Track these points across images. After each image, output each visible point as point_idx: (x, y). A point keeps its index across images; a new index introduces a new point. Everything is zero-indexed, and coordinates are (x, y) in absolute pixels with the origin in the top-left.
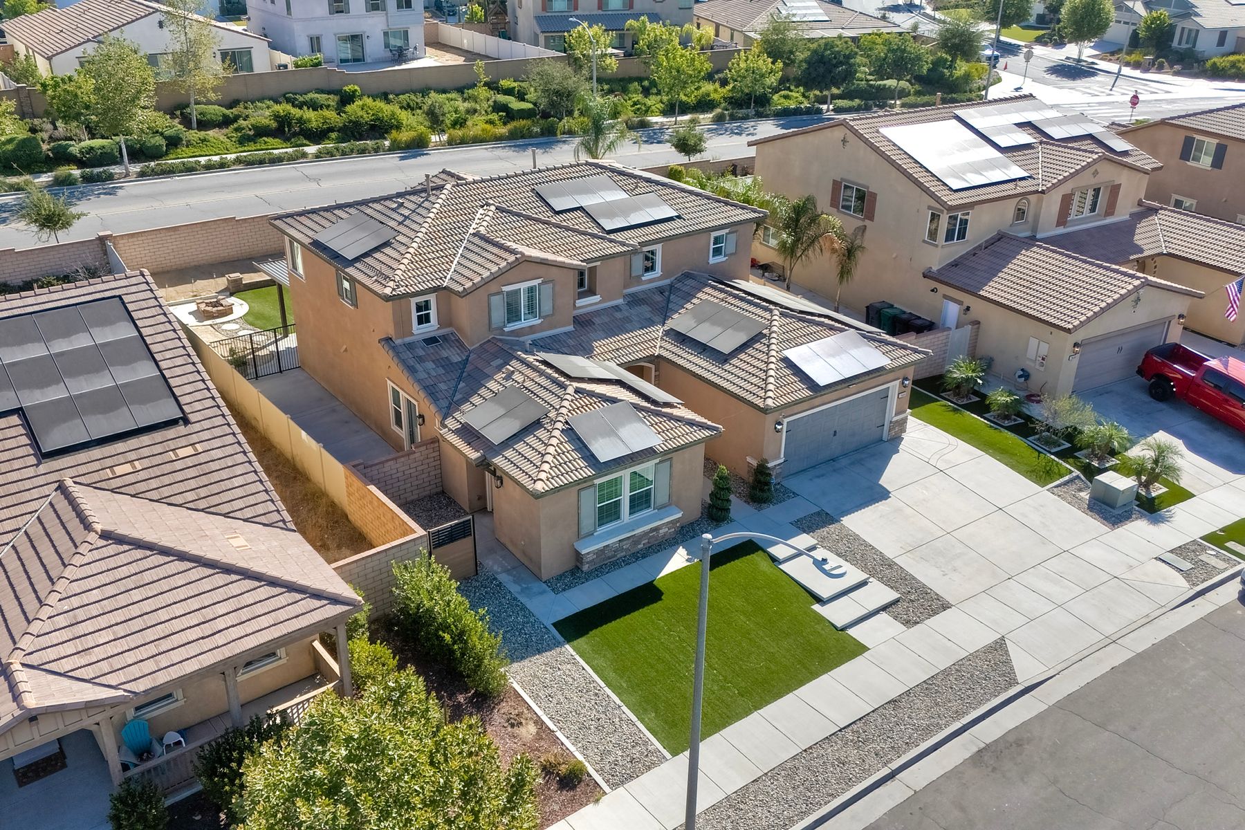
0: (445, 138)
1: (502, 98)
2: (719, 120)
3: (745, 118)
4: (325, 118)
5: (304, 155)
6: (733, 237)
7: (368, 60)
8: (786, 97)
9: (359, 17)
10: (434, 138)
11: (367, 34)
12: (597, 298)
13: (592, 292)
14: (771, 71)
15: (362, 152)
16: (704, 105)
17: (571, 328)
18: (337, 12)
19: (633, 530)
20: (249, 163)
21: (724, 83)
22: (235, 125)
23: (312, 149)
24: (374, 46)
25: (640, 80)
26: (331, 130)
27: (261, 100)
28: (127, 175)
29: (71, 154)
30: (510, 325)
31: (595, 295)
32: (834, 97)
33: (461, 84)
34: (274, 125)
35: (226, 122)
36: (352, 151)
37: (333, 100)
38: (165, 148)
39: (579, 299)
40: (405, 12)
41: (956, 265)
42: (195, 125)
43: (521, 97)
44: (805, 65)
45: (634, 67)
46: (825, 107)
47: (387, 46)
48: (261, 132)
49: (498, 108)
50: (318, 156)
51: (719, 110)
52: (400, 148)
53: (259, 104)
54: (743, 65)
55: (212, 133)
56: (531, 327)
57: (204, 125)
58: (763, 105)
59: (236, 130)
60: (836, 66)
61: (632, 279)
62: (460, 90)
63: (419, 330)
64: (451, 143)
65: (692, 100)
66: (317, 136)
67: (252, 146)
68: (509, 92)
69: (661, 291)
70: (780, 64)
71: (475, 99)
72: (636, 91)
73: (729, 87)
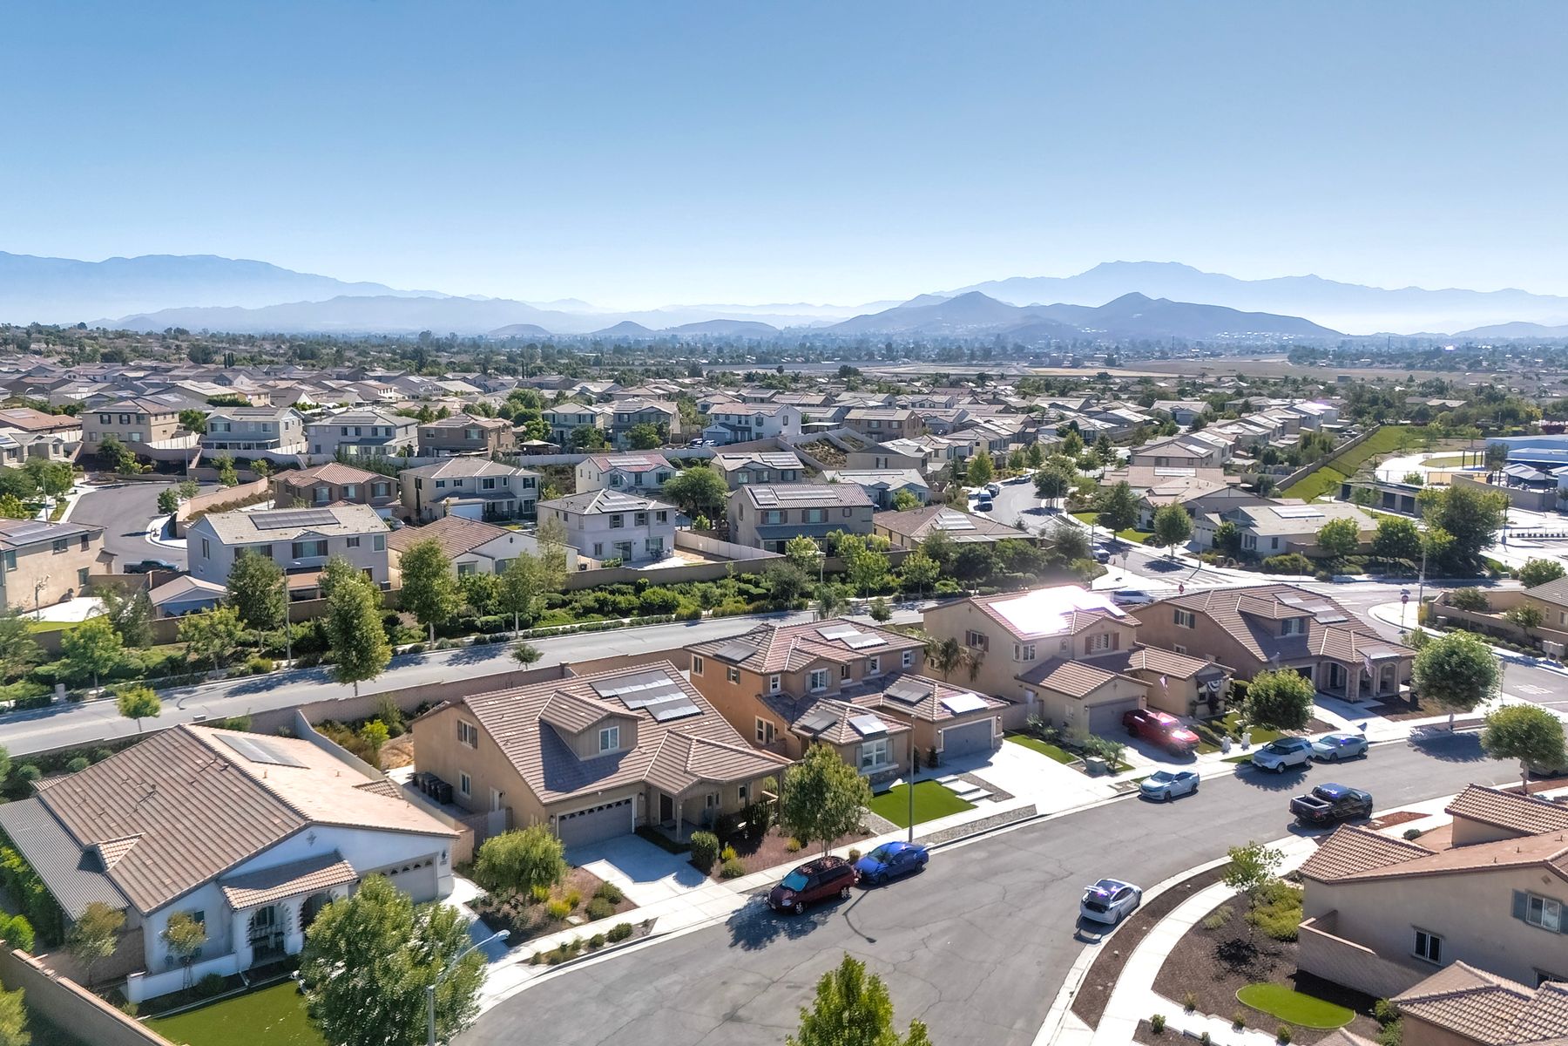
0: (711, 612)
1: (742, 585)
2: (897, 600)
3: (916, 599)
4: (629, 601)
5: (622, 624)
6: (914, 655)
7: (634, 559)
8: (945, 585)
9: (629, 530)
10: (704, 613)
11: (634, 542)
12: (850, 680)
13: (847, 677)
14: (932, 567)
15: (659, 622)
16: (886, 590)
17: (839, 693)
18: (615, 527)
20: (589, 630)
21: (899, 575)
22: (571, 606)
23: (626, 621)
24: (638, 550)
25: (838, 573)
26: (633, 609)
27: (584, 589)
29: (476, 626)
30: (813, 689)
32: (979, 585)
33: (714, 577)
34: (596, 606)
35: (564, 604)
37: (631, 589)
38: (531, 621)
39: (843, 679)
40: (663, 525)
41: (1030, 672)
43: (757, 585)
44: (956, 564)
45: (835, 563)
46: (973, 592)
47: (648, 551)
48: (589, 610)
49: (741, 592)
50: (631, 625)
51: (897, 594)
52: (683, 620)
53: (583, 592)
54: (912, 563)
55: (557, 611)
56: (822, 691)
58: (928, 591)
59: (573, 609)
60: (978, 564)
61: (866, 673)
62: (714, 581)
63: (773, 691)
64: (715, 615)
65: (877, 587)
66: (626, 613)
67: (586, 620)
68: (748, 582)
69: (880, 679)
70: (938, 563)
71: (725, 587)
72: (836, 581)
73: (903, 578)
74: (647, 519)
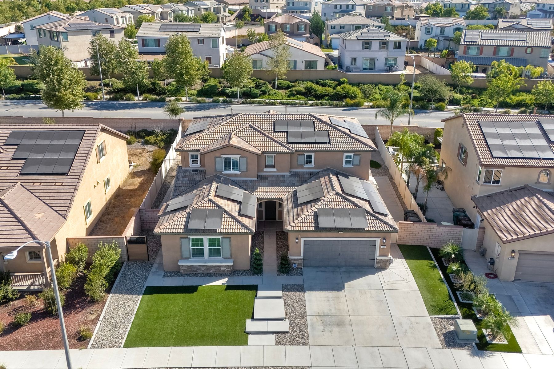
0: (371, 104)
1: (411, 90)
4: (325, 90)
6: (357, 157)
7: (376, 69)
9: (375, 51)
10: (366, 104)
11: (377, 59)
12: (275, 170)
17: (256, 179)
18: (366, 49)
19: (206, 263)
22: (291, 89)
23: (312, 102)
24: (380, 64)
26: (327, 95)
27: (307, 81)
28: (238, 102)
29: (226, 93)
30: (225, 171)
31: (275, 168)
34: (304, 91)
35: (288, 87)
36: (326, 104)
37: (335, 84)
38: (259, 94)
39: (265, 168)
40: (397, 50)
41: (489, 197)
42: (276, 87)
47: (386, 64)
48: (299, 93)
51: (523, 109)
52: (347, 106)
53: (305, 82)
55: (280, 91)
56: (236, 174)
57: (279, 88)
59: (290, 91)
61: (297, 165)
62: (394, 85)
63: (192, 166)
64: (372, 107)
66: (319, 97)
67: (292, 98)
68: (417, 88)
73: (533, 98)
74: (388, 45)
